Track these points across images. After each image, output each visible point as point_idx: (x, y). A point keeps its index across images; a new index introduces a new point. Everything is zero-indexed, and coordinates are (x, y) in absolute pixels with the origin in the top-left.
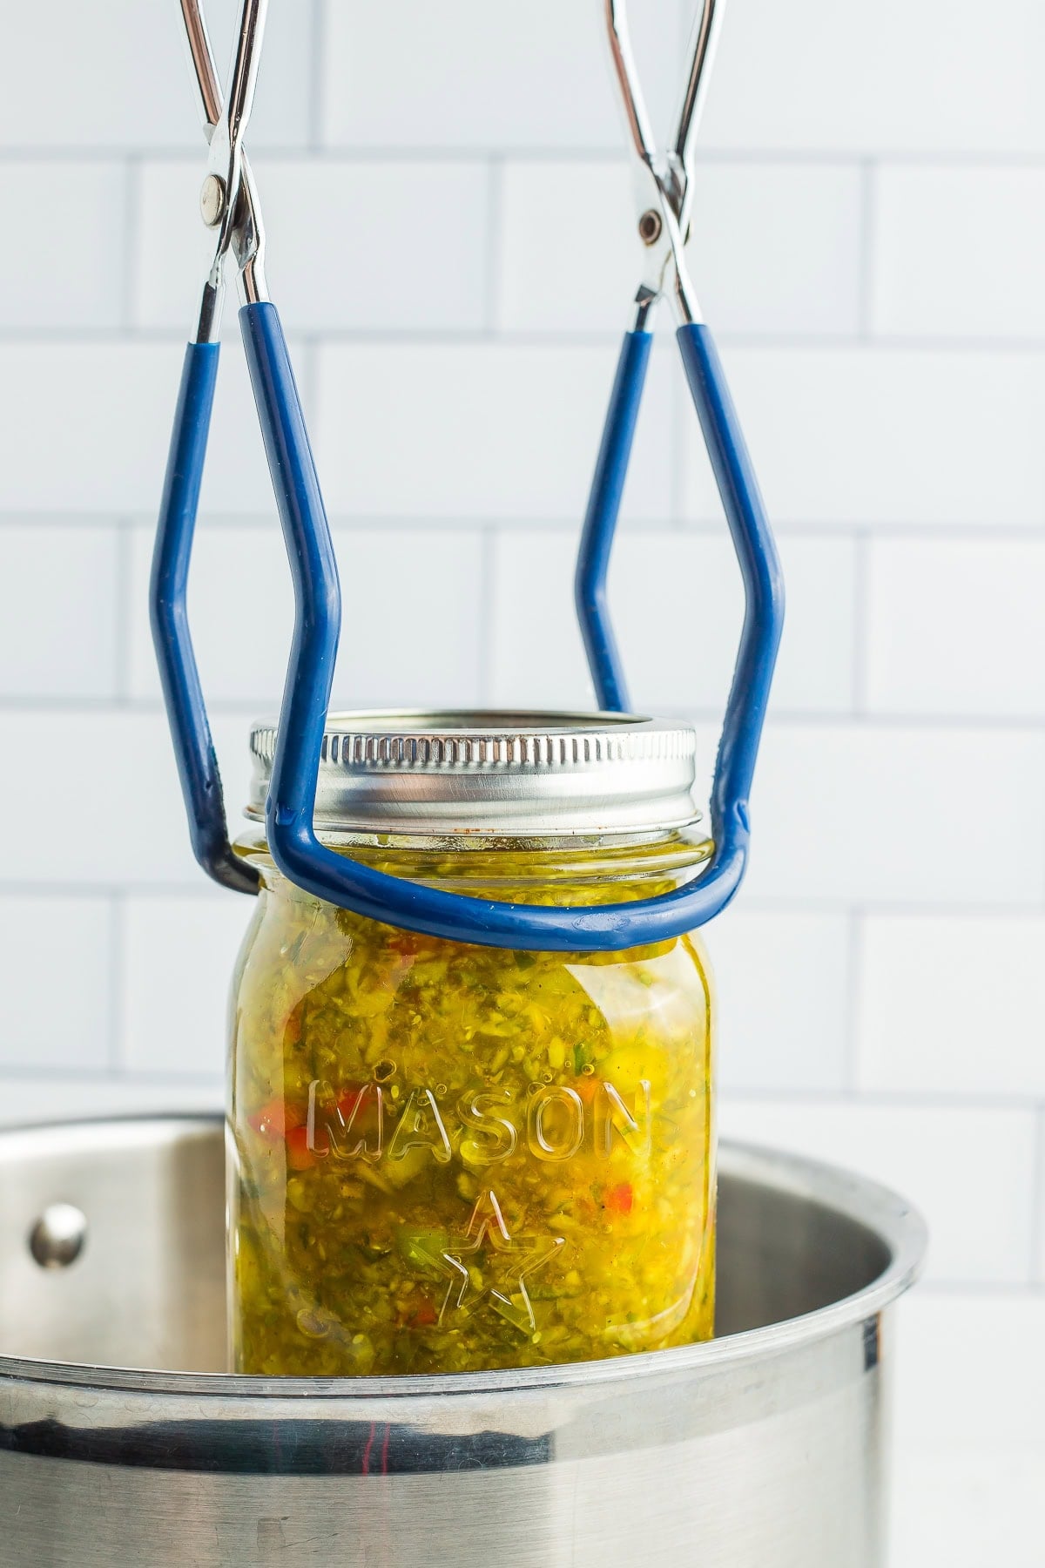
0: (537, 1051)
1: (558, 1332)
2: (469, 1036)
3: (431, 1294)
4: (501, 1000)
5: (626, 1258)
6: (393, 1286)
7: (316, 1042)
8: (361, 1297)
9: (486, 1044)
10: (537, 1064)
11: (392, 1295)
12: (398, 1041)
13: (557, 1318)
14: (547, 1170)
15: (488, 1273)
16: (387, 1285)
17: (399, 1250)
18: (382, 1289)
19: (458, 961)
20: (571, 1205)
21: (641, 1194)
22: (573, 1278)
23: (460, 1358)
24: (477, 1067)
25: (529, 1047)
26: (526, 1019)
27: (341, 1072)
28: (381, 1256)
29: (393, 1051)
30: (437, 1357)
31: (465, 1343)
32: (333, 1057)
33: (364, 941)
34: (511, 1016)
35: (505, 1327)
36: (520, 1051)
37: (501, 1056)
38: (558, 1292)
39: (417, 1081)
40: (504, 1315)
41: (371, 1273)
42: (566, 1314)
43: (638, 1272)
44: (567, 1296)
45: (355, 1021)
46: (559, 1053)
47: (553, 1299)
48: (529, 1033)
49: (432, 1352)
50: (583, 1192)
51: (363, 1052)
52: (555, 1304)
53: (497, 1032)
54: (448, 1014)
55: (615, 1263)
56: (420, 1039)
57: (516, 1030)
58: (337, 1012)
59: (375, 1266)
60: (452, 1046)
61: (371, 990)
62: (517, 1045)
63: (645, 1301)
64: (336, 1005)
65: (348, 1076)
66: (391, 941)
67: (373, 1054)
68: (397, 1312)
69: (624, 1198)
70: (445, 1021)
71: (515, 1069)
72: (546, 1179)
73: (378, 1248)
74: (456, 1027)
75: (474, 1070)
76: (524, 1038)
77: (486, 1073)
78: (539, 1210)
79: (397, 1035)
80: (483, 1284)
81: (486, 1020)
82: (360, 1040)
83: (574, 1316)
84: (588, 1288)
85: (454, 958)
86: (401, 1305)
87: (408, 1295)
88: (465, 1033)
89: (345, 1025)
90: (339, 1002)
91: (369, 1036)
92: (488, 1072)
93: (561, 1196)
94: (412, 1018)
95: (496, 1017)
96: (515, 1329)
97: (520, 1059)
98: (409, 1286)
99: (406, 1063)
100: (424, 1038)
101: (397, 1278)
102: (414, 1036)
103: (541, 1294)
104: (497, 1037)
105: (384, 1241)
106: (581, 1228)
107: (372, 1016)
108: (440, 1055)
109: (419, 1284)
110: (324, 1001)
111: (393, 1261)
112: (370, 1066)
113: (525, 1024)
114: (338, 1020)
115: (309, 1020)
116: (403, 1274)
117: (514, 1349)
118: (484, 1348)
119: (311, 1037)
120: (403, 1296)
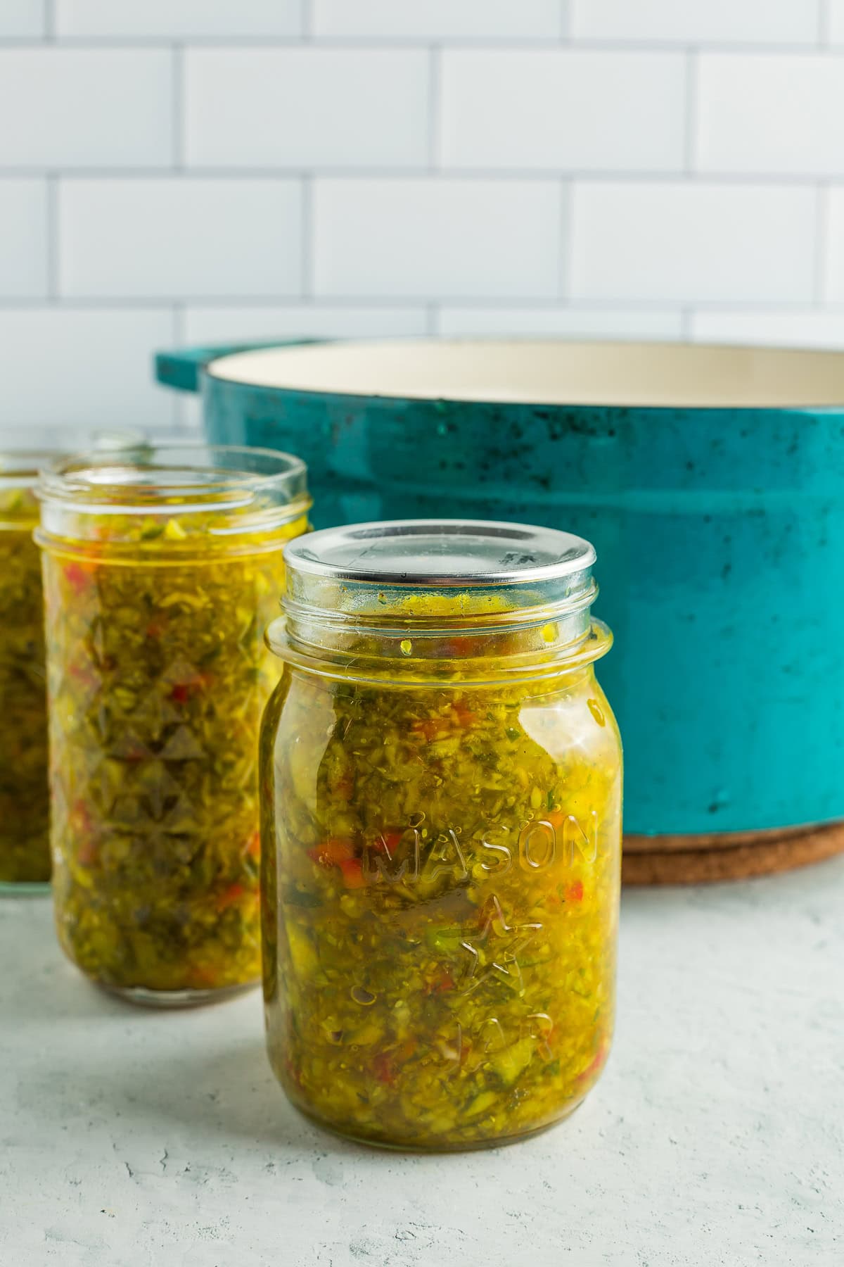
0: (524, 798)
1: (534, 988)
2: (477, 792)
3: (450, 970)
4: (499, 765)
5: (579, 932)
6: (422, 966)
7: (366, 800)
8: (401, 975)
9: (488, 796)
10: (523, 807)
11: (422, 972)
12: (426, 797)
13: (534, 978)
14: (528, 879)
15: (488, 952)
16: (417, 965)
17: (427, 942)
18: (415, 969)
19: (467, 738)
20: (544, 901)
21: (587, 889)
22: (545, 949)
23: (470, 1011)
24: (482, 813)
25: (518, 796)
26: (516, 776)
27: (385, 821)
28: (414, 946)
29: (423, 805)
30: (453, 1012)
31: (474, 1001)
32: (379, 810)
33: (395, 725)
34: (505, 774)
35: (500, 987)
36: (512, 800)
37: (499, 805)
38: (536, 960)
39: (441, 825)
40: (500, 978)
41: (407, 958)
42: (540, 976)
43: (585, 939)
44: (542, 962)
45: (395, 784)
46: (537, 797)
47: (532, 966)
48: (518, 787)
49: (450, 1009)
50: (552, 892)
51: (402, 806)
52: (534, 969)
53: (497, 787)
54: (463, 776)
55: (572, 936)
56: (442, 796)
57: (510, 785)
58: (381, 778)
59: (410, 954)
60: (466, 800)
61: (405, 762)
62: (511, 796)
63: (590, 959)
64: (380, 773)
65: (390, 823)
66: (416, 725)
67: (409, 808)
68: (426, 984)
69: (577, 891)
70: (461, 781)
71: (509, 811)
72: (525, 884)
73: (412, 941)
74: (469, 786)
75: (480, 815)
76: (515, 790)
77: (488, 816)
78: (522, 905)
79: (426, 793)
80: (486, 960)
81: (489, 778)
82: (399, 798)
83: (546, 976)
84: (555, 955)
85: (463, 736)
86: (429, 980)
87: (434, 971)
88: (474, 789)
89: (388, 787)
90: (383, 771)
91: (406, 795)
92: (490, 816)
93: (537, 895)
94: (436, 781)
95: (496, 776)
96: (508, 988)
97: (512, 805)
98: (434, 965)
99: (432, 813)
100: (446, 794)
101: (426, 961)
102: (438, 793)
103: (525, 962)
104: (496, 791)
105: (417, 936)
106: (550, 916)
107: (409, 780)
108: (456, 806)
109: (441, 963)
110: (370, 770)
111: (423, 949)
112: (406, 815)
113: (515, 781)
114: (383, 784)
115: (360, 783)
116: (430, 958)
117: (507, 1001)
118: (487, 1003)
119: (361, 797)
120: (430, 973)
